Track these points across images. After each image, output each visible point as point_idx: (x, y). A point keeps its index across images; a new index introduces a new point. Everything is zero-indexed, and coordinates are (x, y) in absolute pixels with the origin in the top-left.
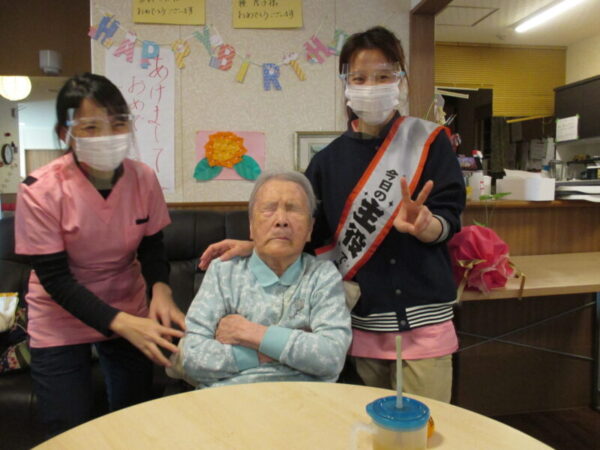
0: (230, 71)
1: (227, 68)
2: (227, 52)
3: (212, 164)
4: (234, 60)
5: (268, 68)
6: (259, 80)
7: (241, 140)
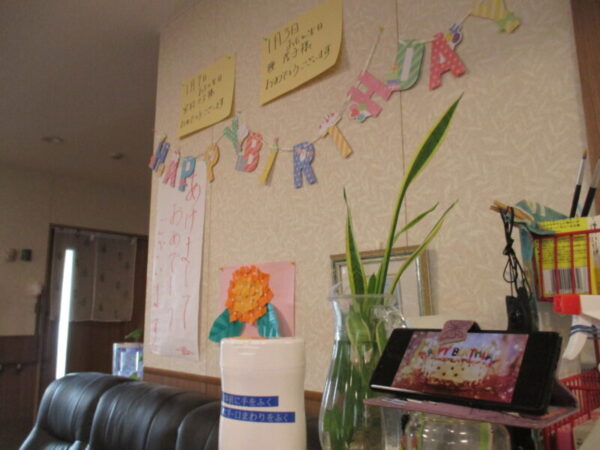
0: (256, 171)
1: (253, 168)
2: (254, 143)
3: (232, 319)
4: (261, 153)
5: (299, 150)
6: (290, 175)
7: (265, 277)
